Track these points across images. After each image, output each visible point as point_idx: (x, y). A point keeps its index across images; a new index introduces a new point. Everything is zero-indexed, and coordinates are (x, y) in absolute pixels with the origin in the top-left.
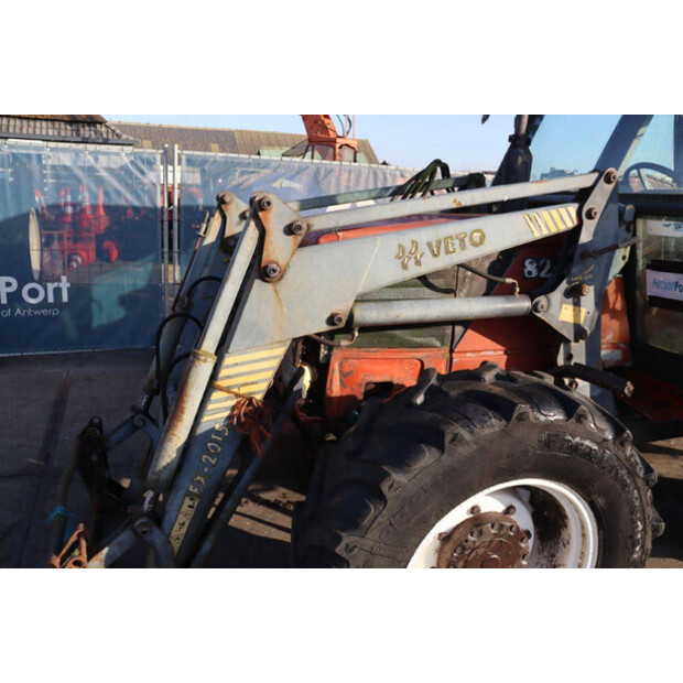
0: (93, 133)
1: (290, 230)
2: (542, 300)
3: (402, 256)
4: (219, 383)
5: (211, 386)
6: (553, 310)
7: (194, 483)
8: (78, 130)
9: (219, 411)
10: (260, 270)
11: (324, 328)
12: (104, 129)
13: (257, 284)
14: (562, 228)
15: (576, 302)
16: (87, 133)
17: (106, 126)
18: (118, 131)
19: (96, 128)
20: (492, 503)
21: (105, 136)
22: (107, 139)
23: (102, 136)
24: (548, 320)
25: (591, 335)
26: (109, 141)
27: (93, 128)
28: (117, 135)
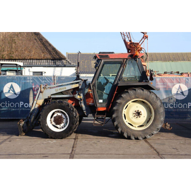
0: (61, 63)
1: (43, 88)
2: (75, 95)
3: (56, 90)
5: (36, 104)
6: (76, 96)
8: (56, 62)
9: (37, 106)
10: (41, 92)
11: (48, 98)
12: (65, 61)
13: (40, 93)
14: (77, 87)
15: (80, 96)
16: (59, 63)
17: (66, 60)
18: (70, 62)
19: (62, 61)
20: (59, 114)
21: (65, 64)
22: (66, 65)
23: (64, 64)
24: (76, 98)
25: (83, 100)
26: (66, 66)
27: (61, 61)
28: (69, 63)
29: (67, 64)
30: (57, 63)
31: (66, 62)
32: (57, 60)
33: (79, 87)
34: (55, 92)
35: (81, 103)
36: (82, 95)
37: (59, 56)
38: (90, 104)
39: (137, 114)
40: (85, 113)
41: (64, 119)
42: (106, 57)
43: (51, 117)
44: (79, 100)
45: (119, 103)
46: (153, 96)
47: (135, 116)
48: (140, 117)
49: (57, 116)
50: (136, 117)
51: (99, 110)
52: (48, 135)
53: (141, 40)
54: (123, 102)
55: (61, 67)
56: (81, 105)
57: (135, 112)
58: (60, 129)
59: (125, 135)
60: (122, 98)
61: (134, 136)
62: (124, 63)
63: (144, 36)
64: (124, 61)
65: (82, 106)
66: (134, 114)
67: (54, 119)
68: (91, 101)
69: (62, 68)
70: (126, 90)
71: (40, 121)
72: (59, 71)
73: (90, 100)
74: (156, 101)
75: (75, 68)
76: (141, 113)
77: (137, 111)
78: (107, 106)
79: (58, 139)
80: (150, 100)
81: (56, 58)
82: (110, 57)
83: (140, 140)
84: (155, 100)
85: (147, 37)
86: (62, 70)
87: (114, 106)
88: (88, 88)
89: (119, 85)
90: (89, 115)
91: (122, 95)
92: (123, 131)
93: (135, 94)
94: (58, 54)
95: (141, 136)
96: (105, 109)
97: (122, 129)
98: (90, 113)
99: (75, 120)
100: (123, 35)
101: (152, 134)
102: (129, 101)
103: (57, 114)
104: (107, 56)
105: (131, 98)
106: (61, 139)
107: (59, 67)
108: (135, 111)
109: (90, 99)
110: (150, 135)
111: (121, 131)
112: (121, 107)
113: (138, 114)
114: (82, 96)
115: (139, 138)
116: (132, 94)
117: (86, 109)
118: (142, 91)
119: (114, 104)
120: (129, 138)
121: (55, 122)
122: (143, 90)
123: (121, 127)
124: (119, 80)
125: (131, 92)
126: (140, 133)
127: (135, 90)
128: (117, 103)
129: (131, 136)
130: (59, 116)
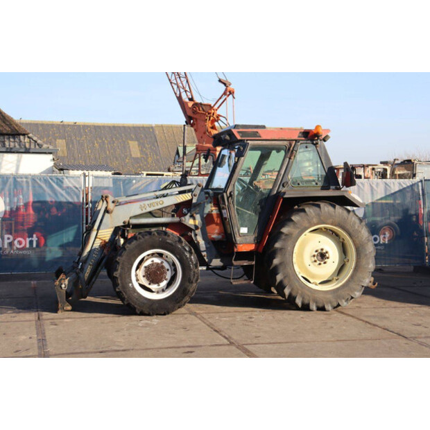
0: (16, 144)
1: (113, 202)
2: (183, 218)
3: (141, 208)
4: (98, 237)
5: (96, 238)
6: (187, 221)
7: (92, 262)
8: (4, 142)
9: (98, 244)
10: (107, 211)
11: (122, 224)
12: (27, 140)
13: (106, 214)
14: (187, 199)
15: (194, 219)
16: (12, 144)
17: (28, 137)
18: (39, 141)
19: (20, 140)
20: (157, 260)
21: (27, 146)
22: (29, 149)
23: (25, 147)
24: (185, 223)
25: (201, 228)
26: (31, 151)
27: (17, 140)
28: (38, 145)
29: (32, 146)
30: (7, 143)
31: (30, 142)
32: (6, 137)
33: (192, 199)
34: (139, 212)
35: (196, 235)
36: (198, 217)
37: (10, 128)
38: (213, 236)
39: (319, 258)
40: (205, 258)
41: (168, 270)
42: (254, 136)
43: (138, 268)
44: (191, 230)
45: (286, 235)
46: (353, 219)
47: (315, 261)
48: (325, 263)
49: (152, 265)
50: (318, 262)
51: (240, 250)
52: (135, 308)
53: (220, 98)
54: (296, 232)
55: (18, 152)
56: (196, 240)
57: (316, 254)
58: (158, 292)
59: (299, 302)
60: (291, 224)
61: (316, 303)
62: (291, 149)
63: (226, 90)
64: (291, 145)
65: (198, 242)
66: (314, 256)
67: (146, 272)
68: (216, 231)
69: (20, 155)
70: (296, 207)
71: (117, 276)
72: (12, 162)
73: (214, 229)
74: (360, 229)
75: (51, 157)
76: (327, 255)
77: (320, 251)
78: (259, 241)
79: (157, 314)
80: (348, 227)
81: (5, 132)
82: (261, 135)
83: (328, 311)
84: (358, 227)
85: (231, 93)
86: (19, 161)
87: (276, 242)
88: (211, 203)
89: (285, 196)
90: (214, 260)
91: (293, 218)
92: (294, 294)
93: (319, 215)
94: (8, 122)
95: (331, 303)
96: (252, 247)
97: (292, 290)
98: (216, 258)
99: (194, 272)
100: (175, 87)
101: (352, 298)
102: (306, 229)
103: (153, 261)
104: (255, 134)
105: (310, 222)
106: (165, 314)
107: (14, 152)
108: (316, 251)
109: (214, 226)
110: (347, 300)
111: (290, 295)
112: (290, 243)
113: (323, 256)
114: (198, 221)
115: (326, 307)
116: (314, 214)
117: (206, 248)
118: (331, 209)
119: (276, 235)
120: (306, 308)
121: (148, 279)
122: (334, 207)
123: (290, 286)
124: (281, 187)
125: (310, 210)
126: (329, 296)
127: (319, 206)
128: (282, 233)
129: (311, 304)
130: (158, 264)
